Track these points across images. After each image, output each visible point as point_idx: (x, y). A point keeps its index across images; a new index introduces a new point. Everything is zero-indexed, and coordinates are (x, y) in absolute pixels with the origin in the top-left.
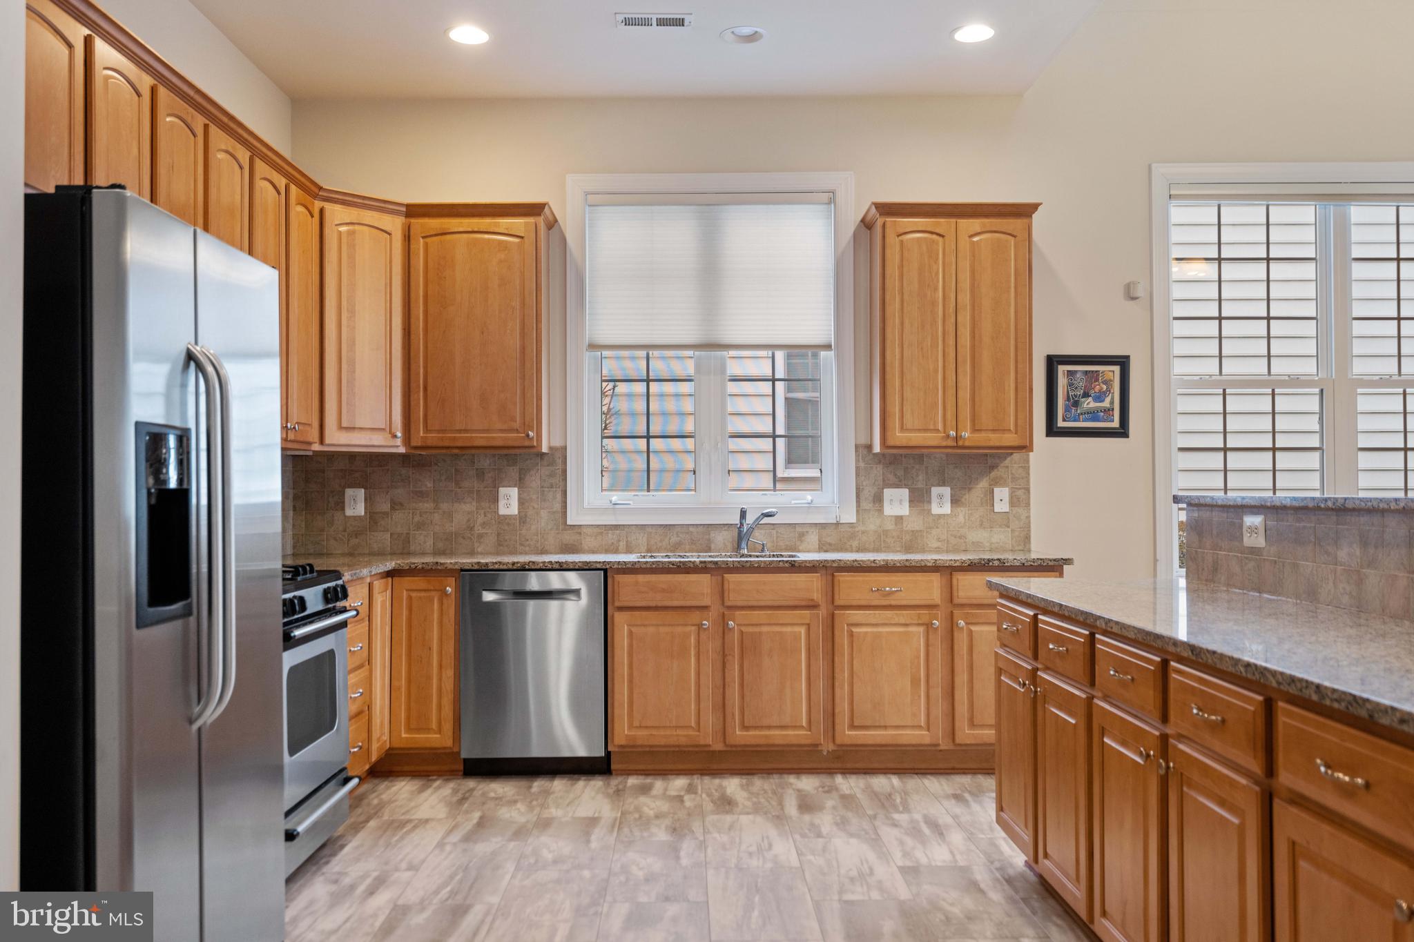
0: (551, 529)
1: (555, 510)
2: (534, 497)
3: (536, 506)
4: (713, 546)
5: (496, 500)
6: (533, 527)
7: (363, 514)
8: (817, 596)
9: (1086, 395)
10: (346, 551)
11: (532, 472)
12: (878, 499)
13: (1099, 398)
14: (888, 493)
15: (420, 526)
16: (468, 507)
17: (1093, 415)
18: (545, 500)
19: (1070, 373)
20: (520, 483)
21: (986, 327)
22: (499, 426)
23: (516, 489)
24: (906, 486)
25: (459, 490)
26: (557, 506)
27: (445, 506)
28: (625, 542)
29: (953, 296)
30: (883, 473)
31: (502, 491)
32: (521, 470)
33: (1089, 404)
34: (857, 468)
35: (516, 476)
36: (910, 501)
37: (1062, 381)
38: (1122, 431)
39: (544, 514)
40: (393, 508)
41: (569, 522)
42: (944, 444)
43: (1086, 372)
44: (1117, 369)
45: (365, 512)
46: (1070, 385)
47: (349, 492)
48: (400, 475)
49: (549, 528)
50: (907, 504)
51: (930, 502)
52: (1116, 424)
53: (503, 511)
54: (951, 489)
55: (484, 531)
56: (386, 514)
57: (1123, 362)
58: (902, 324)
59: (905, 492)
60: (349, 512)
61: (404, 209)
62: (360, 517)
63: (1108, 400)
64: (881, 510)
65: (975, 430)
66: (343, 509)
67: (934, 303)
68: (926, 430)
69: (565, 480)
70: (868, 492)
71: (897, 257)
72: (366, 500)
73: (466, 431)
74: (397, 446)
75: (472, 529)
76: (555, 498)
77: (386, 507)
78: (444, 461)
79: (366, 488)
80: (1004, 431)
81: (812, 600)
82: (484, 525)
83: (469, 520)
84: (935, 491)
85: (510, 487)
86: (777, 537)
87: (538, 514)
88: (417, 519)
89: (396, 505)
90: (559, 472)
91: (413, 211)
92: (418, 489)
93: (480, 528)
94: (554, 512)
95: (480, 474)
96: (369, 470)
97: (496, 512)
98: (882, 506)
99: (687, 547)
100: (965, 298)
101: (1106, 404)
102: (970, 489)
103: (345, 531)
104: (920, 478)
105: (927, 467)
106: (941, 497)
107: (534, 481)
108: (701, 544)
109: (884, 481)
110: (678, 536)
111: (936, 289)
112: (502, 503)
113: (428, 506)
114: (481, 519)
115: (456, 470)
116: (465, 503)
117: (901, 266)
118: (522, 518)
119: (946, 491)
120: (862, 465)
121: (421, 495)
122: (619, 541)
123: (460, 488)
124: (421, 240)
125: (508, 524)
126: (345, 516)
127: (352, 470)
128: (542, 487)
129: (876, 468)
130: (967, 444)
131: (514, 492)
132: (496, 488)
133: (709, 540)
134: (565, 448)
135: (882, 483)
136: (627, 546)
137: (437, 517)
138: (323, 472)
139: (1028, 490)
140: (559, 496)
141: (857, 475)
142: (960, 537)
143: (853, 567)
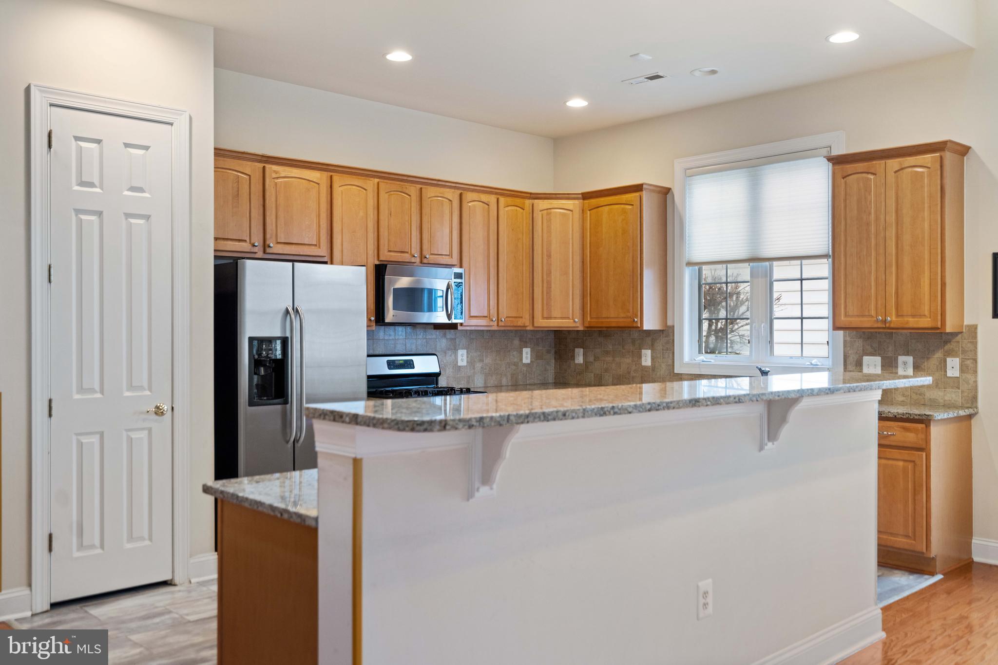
0: (667, 375)
1: (669, 364)
2: (659, 356)
3: (660, 361)
5: (640, 357)
6: (658, 374)
7: (582, 362)
10: (575, 383)
11: (658, 341)
12: (859, 364)
14: (866, 359)
15: (606, 370)
16: (628, 360)
18: (664, 358)
20: (652, 347)
21: (907, 238)
22: (622, 315)
23: (650, 351)
24: (879, 355)
25: (623, 351)
26: (670, 362)
27: (617, 359)
29: (882, 217)
30: (863, 346)
31: (643, 351)
32: (652, 339)
34: (845, 341)
35: (650, 343)
36: (882, 366)
39: (664, 366)
40: (594, 360)
41: (676, 371)
42: (876, 326)
45: (583, 362)
47: (577, 350)
48: (598, 341)
49: (666, 374)
50: (880, 368)
51: (897, 367)
53: (644, 364)
54: (914, 358)
55: (635, 375)
56: (592, 362)
58: (846, 240)
59: (878, 359)
60: (576, 362)
61: (581, 196)
62: (581, 364)
64: (861, 371)
65: (898, 316)
66: (574, 360)
67: (868, 224)
68: (863, 316)
69: (674, 346)
70: (852, 358)
71: (843, 193)
72: (583, 354)
73: (608, 318)
74: (578, 327)
75: (629, 373)
76: (669, 357)
77: (591, 359)
78: (617, 333)
79: (583, 349)
80: (921, 316)
82: (635, 371)
83: (628, 368)
84: (901, 359)
85: (647, 349)
87: (660, 365)
88: (605, 366)
89: (596, 358)
90: (671, 341)
91: (586, 196)
92: (606, 350)
93: (633, 373)
94: (669, 365)
95: (633, 342)
96: (585, 338)
97: (641, 364)
98: (862, 369)
100: (892, 218)
102: (928, 358)
103: (575, 371)
104: (890, 349)
105: (895, 342)
106: (905, 363)
107: (659, 346)
109: (863, 350)
111: (870, 213)
112: (643, 359)
113: (609, 359)
114: (634, 368)
115: (623, 339)
116: (626, 358)
117: (845, 200)
118: (653, 368)
119: (910, 359)
120: (848, 339)
121: (607, 353)
123: (624, 349)
124: (588, 212)
125: (646, 371)
126: (575, 363)
127: (578, 338)
128: (663, 350)
129: (858, 341)
130: (892, 326)
131: (649, 352)
132: (640, 349)
134: (673, 326)
135: (862, 352)
137: (614, 366)
138: (566, 339)
139: (975, 360)
140: (671, 355)
141: (845, 346)
142: (920, 394)
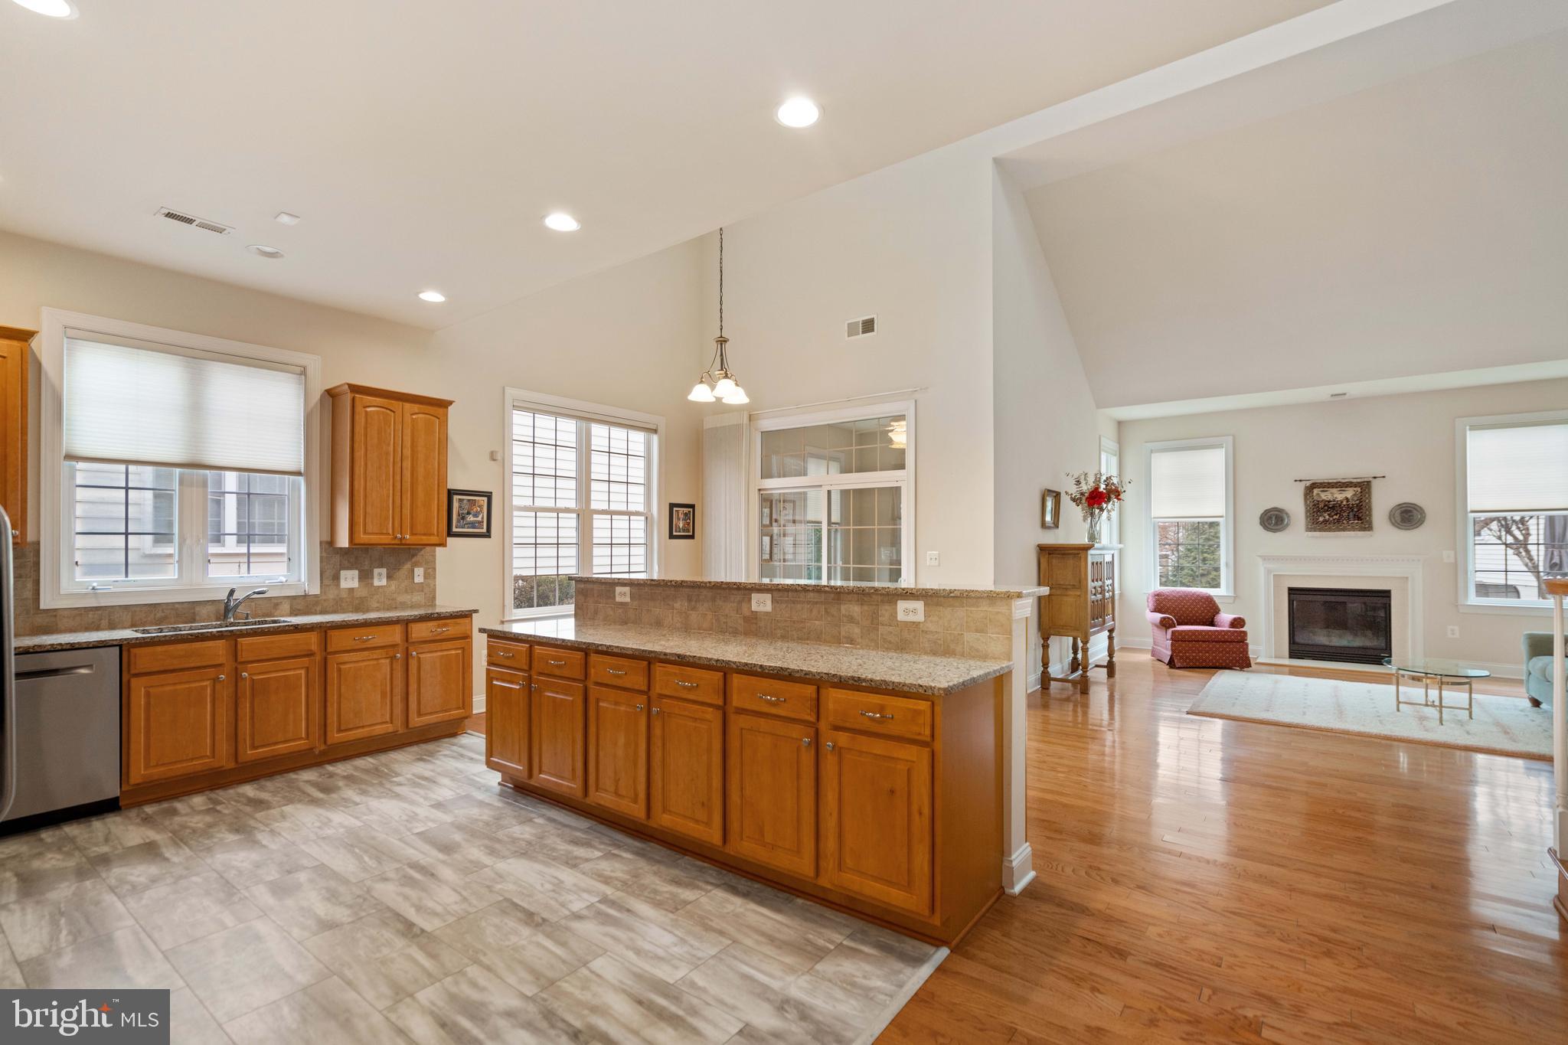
1: (25, 597)
4: (197, 618)
8: (314, 647)
9: (469, 513)
12: (336, 578)
13: (476, 516)
14: (343, 573)
17: (473, 525)
19: (460, 500)
21: (421, 470)
24: (356, 569)
26: (28, 593)
28: (107, 621)
29: (400, 450)
30: (340, 561)
33: (471, 518)
34: (321, 557)
36: (359, 578)
37: (456, 505)
38: (487, 535)
41: (42, 607)
42: (393, 542)
43: (469, 500)
44: (485, 499)
46: (460, 507)
50: (357, 580)
51: (373, 578)
52: (484, 530)
54: (387, 569)
57: (488, 496)
58: (366, 464)
59: (356, 572)
63: (480, 516)
64: (338, 585)
65: (412, 534)
67: (387, 453)
68: (382, 534)
69: (39, 571)
70: (329, 573)
71: (363, 420)
80: (430, 535)
81: (311, 650)
84: (376, 571)
86: (255, 607)
94: (24, 599)
98: (339, 582)
99: (173, 620)
100: (408, 452)
101: (479, 519)
102: (399, 569)
104: (366, 563)
105: (371, 557)
106: (380, 575)
108: (186, 617)
109: (340, 565)
110: (163, 612)
111: (389, 444)
117: (366, 428)
119: (384, 571)
120: (324, 554)
122: (101, 620)
129: (335, 557)
130: (408, 542)
133: (194, 613)
134: (40, 544)
135: (338, 567)
136: (109, 623)
139: (435, 569)
140: (31, 585)
141: (321, 562)
142: (393, 600)
143: (341, 625)
